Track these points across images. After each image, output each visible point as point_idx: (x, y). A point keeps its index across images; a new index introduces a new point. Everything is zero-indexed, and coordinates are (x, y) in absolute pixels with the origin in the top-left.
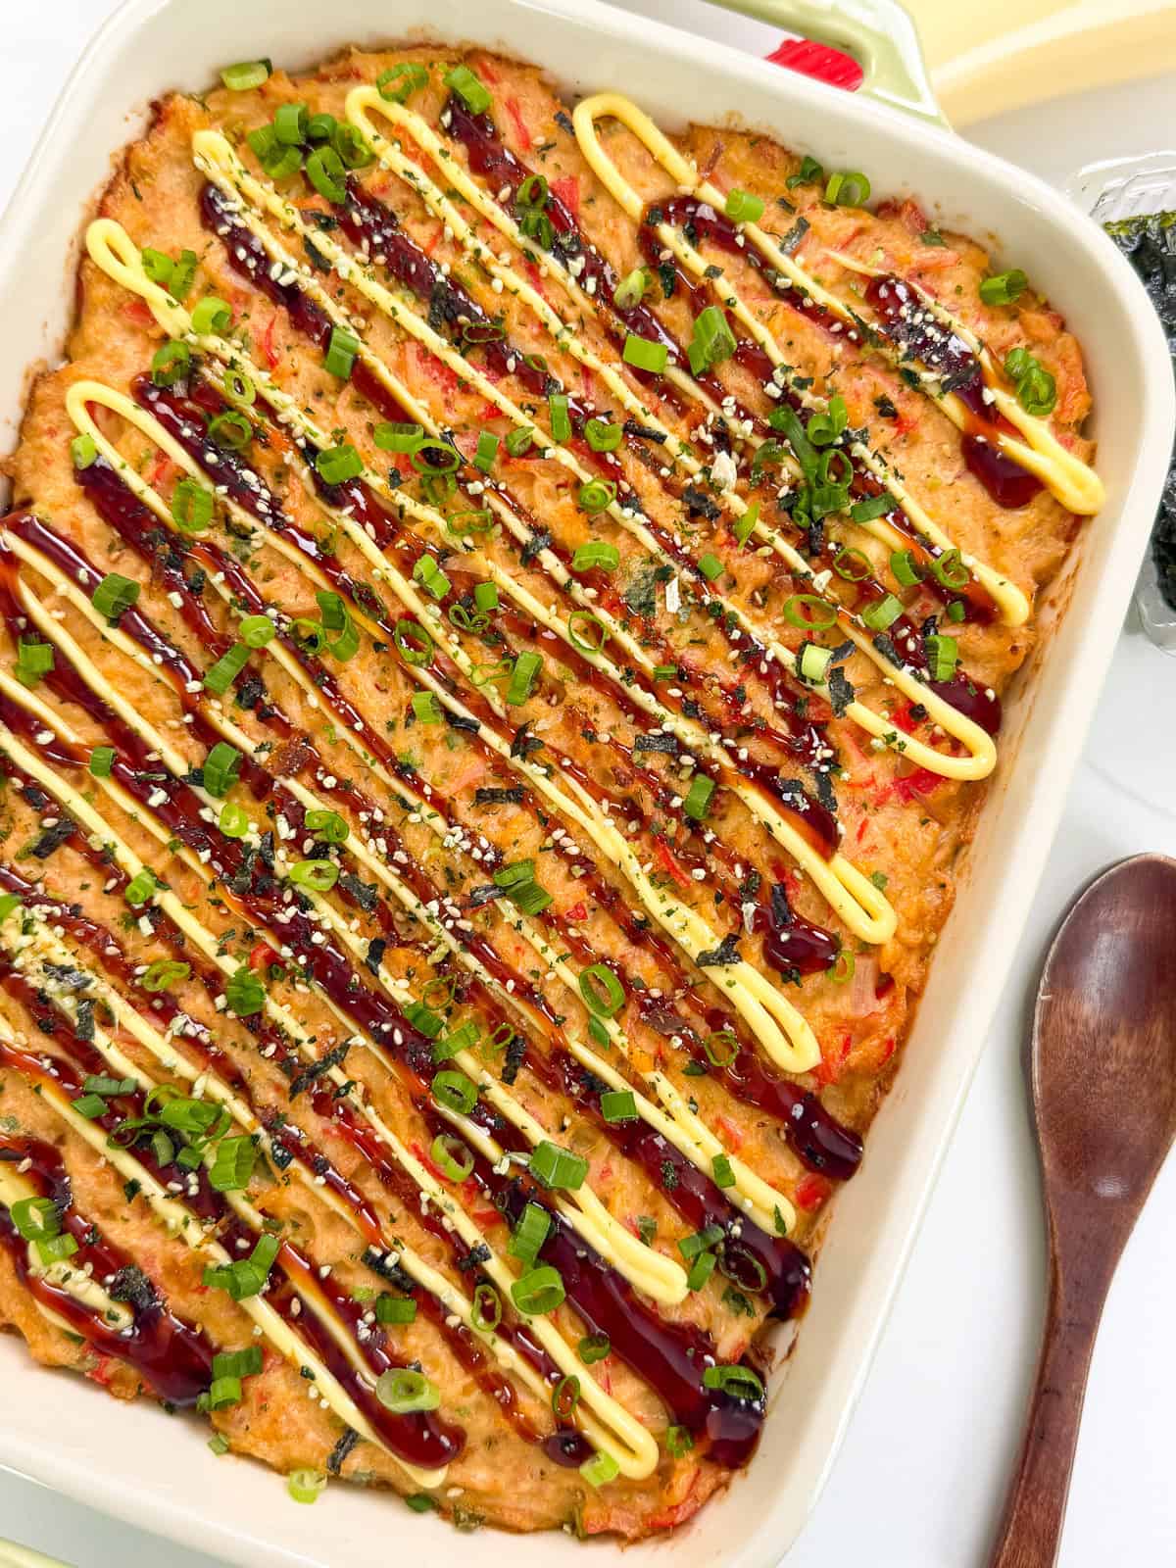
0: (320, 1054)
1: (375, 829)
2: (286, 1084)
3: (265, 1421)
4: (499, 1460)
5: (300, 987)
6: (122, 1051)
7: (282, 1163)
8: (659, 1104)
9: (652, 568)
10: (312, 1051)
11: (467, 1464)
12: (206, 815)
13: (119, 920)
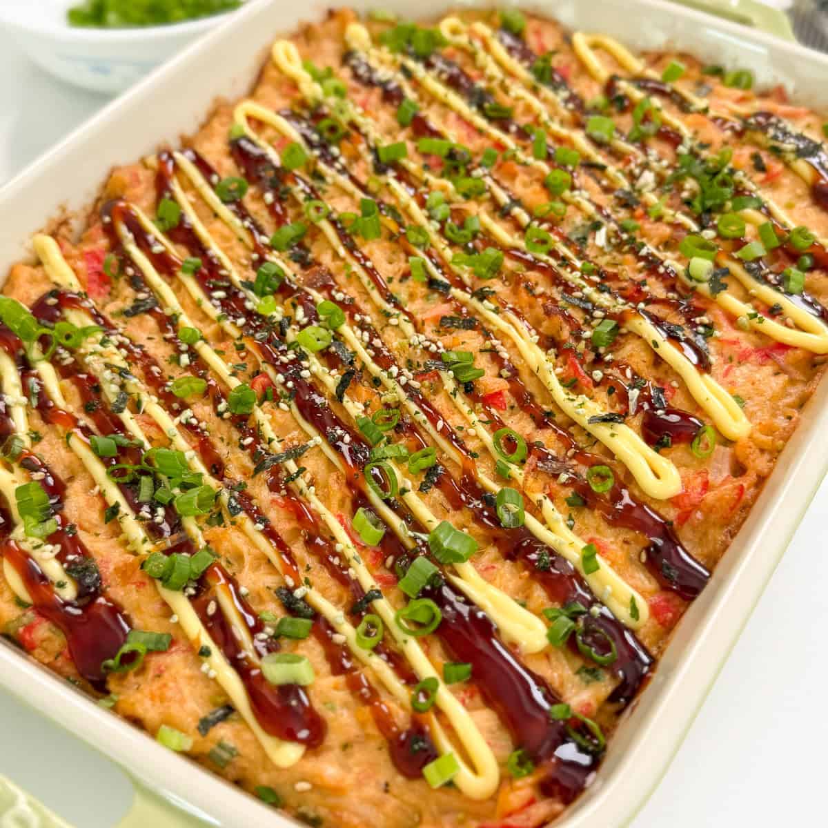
0: (284, 449)
1: (363, 326)
2: (252, 466)
3: (156, 685)
4: (351, 762)
5: (283, 406)
6: (140, 426)
7: (234, 511)
8: (544, 522)
9: (589, 223)
10: (278, 447)
11: (320, 758)
12: (249, 305)
13: (167, 358)
